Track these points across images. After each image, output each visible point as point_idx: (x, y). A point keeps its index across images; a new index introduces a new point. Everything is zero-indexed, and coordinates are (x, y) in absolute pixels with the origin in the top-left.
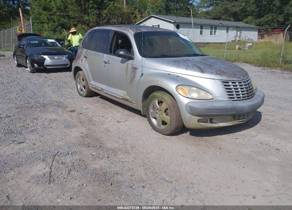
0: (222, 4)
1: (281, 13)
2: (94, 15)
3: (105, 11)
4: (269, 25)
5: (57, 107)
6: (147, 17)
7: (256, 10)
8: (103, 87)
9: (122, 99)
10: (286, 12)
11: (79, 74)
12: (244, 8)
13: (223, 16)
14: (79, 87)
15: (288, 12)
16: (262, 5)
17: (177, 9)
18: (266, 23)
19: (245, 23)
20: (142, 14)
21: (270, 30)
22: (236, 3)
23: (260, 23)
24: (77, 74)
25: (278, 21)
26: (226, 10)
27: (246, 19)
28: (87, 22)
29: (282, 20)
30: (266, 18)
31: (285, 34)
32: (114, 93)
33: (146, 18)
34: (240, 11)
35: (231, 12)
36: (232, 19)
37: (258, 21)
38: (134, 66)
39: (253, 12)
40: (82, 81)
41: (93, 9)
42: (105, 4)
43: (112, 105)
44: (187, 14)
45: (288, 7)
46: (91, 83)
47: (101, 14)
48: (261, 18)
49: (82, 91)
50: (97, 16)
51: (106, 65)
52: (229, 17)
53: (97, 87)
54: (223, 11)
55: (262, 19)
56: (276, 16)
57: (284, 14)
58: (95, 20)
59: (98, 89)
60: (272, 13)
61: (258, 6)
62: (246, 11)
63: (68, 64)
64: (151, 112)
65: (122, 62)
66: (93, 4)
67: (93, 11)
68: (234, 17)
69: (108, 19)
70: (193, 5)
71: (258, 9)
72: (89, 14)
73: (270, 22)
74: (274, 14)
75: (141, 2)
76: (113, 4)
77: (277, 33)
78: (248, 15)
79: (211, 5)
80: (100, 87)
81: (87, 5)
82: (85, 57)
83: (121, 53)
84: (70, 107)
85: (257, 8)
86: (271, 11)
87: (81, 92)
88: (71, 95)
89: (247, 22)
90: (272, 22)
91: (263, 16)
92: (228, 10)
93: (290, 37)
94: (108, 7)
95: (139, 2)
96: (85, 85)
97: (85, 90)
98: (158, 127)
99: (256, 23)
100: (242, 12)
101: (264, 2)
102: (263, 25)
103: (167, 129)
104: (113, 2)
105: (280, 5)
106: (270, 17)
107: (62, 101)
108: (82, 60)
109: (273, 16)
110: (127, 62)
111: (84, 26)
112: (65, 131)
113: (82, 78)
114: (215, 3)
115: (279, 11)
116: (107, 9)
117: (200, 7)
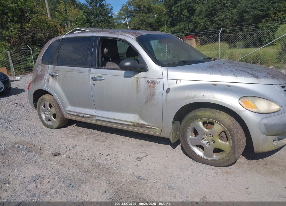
0: (139, 16)
1: (191, 21)
2: (15, 29)
3: (28, 25)
4: (183, 32)
5: (27, 152)
6: (71, 31)
7: (169, 20)
8: (93, 112)
9: (134, 126)
10: (194, 20)
11: (43, 99)
12: (158, 19)
13: (141, 26)
14: (44, 117)
15: (196, 20)
16: (174, 15)
17: (97, 22)
18: (180, 30)
19: (162, 31)
20: (64, 28)
21: (184, 36)
22: (150, 15)
23: (174, 31)
24: (39, 99)
25: (189, 29)
26: (143, 21)
27: (162, 28)
28: (7, 38)
29: (193, 28)
30: (179, 26)
31: (220, 37)
32: (115, 118)
33: (69, 32)
34: (155, 22)
35: (147, 23)
36: (149, 29)
37: (172, 29)
38: (149, 80)
39: (167, 21)
40: (49, 108)
41: (13, 23)
42: (26, 17)
43: (105, 134)
44: (108, 26)
45: (195, 17)
46: (67, 109)
47: (24, 28)
48: (174, 27)
49: (49, 120)
50: (19, 30)
51: (97, 83)
52: (146, 27)
53: (80, 113)
54: (141, 22)
55: (176, 28)
56: (187, 25)
57: (193, 23)
58: (17, 35)
59: (83, 117)
60: (184, 22)
61: (170, 16)
62: (161, 21)
63: (2, 88)
64: (191, 138)
65: (127, 77)
66: (12, 17)
67: (14, 25)
68: (150, 27)
69: (34, 34)
70: (112, 17)
71: (171, 19)
72: (8, 29)
73: (183, 30)
74: (185, 23)
75: (61, 16)
76: (37, 16)
77: (190, 38)
78: (163, 25)
79: (129, 17)
80: (88, 113)
81: (5, 18)
82: (52, 76)
83: (128, 64)
84: (48, 148)
85: (169, 18)
86: (181, 20)
87: (49, 123)
88: (33, 129)
89: (163, 31)
90: (184, 30)
91: (176, 25)
92: (145, 21)
93: (200, 41)
94: (32, 21)
95: (59, 16)
96: (55, 113)
97: (55, 120)
98: (205, 157)
99: (171, 31)
100: (157, 22)
101: (175, 13)
102: (178, 33)
103: (227, 158)
104: (36, 15)
105: (189, 14)
106: (182, 26)
107: (27, 140)
108: (48, 80)
109: (185, 24)
110: (136, 76)
111: (4, 43)
112: (76, 195)
113: (48, 104)
114: (132, 15)
115: (188, 20)
116: (30, 23)
117: (119, 19)
